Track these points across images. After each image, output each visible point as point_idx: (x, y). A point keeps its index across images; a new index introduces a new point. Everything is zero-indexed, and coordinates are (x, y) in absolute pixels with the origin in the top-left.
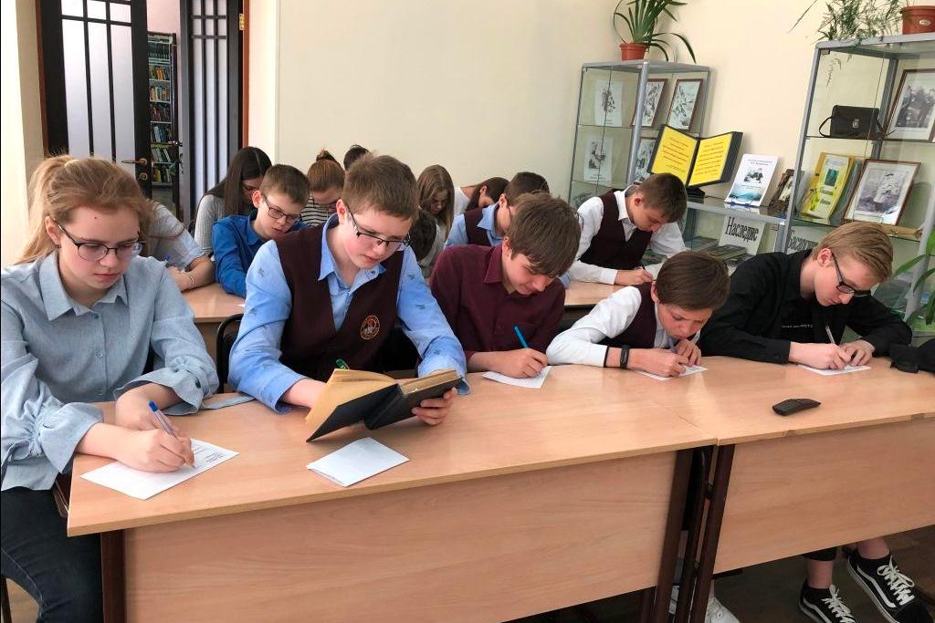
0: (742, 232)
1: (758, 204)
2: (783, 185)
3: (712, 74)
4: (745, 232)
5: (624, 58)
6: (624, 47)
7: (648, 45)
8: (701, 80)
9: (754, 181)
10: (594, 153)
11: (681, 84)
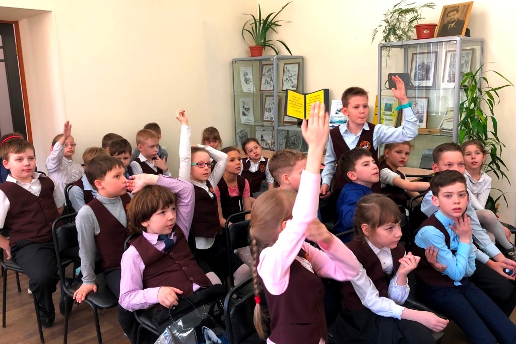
3: (305, 60)
5: (252, 55)
6: (251, 48)
8: (299, 63)
10: (244, 107)
11: (286, 66)
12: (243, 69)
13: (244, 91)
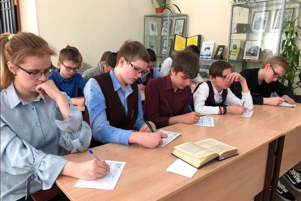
0: (204, 67)
1: (210, 57)
2: (218, 50)
3: (188, 17)
4: (205, 67)
5: (157, 13)
6: (156, 9)
7: (165, 8)
8: (184, 19)
9: (207, 50)
10: (150, 45)
11: (177, 21)
12: (151, 22)
13: (151, 35)
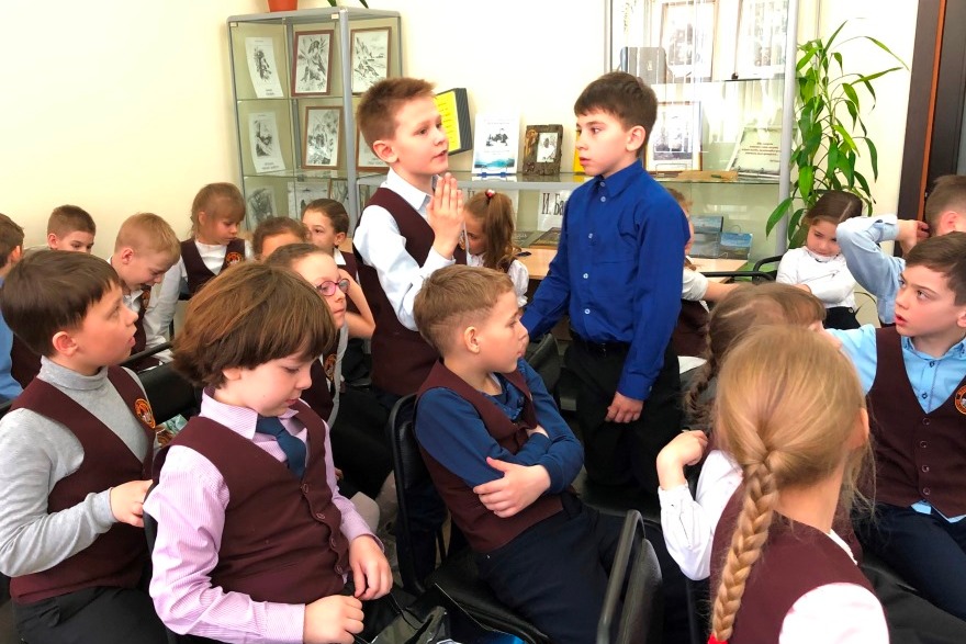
1: (513, 170)
2: (533, 144)
3: (402, 19)
5: (273, 10)
8: (390, 29)
11: (357, 35)
12: (252, 43)
13: (259, 96)
